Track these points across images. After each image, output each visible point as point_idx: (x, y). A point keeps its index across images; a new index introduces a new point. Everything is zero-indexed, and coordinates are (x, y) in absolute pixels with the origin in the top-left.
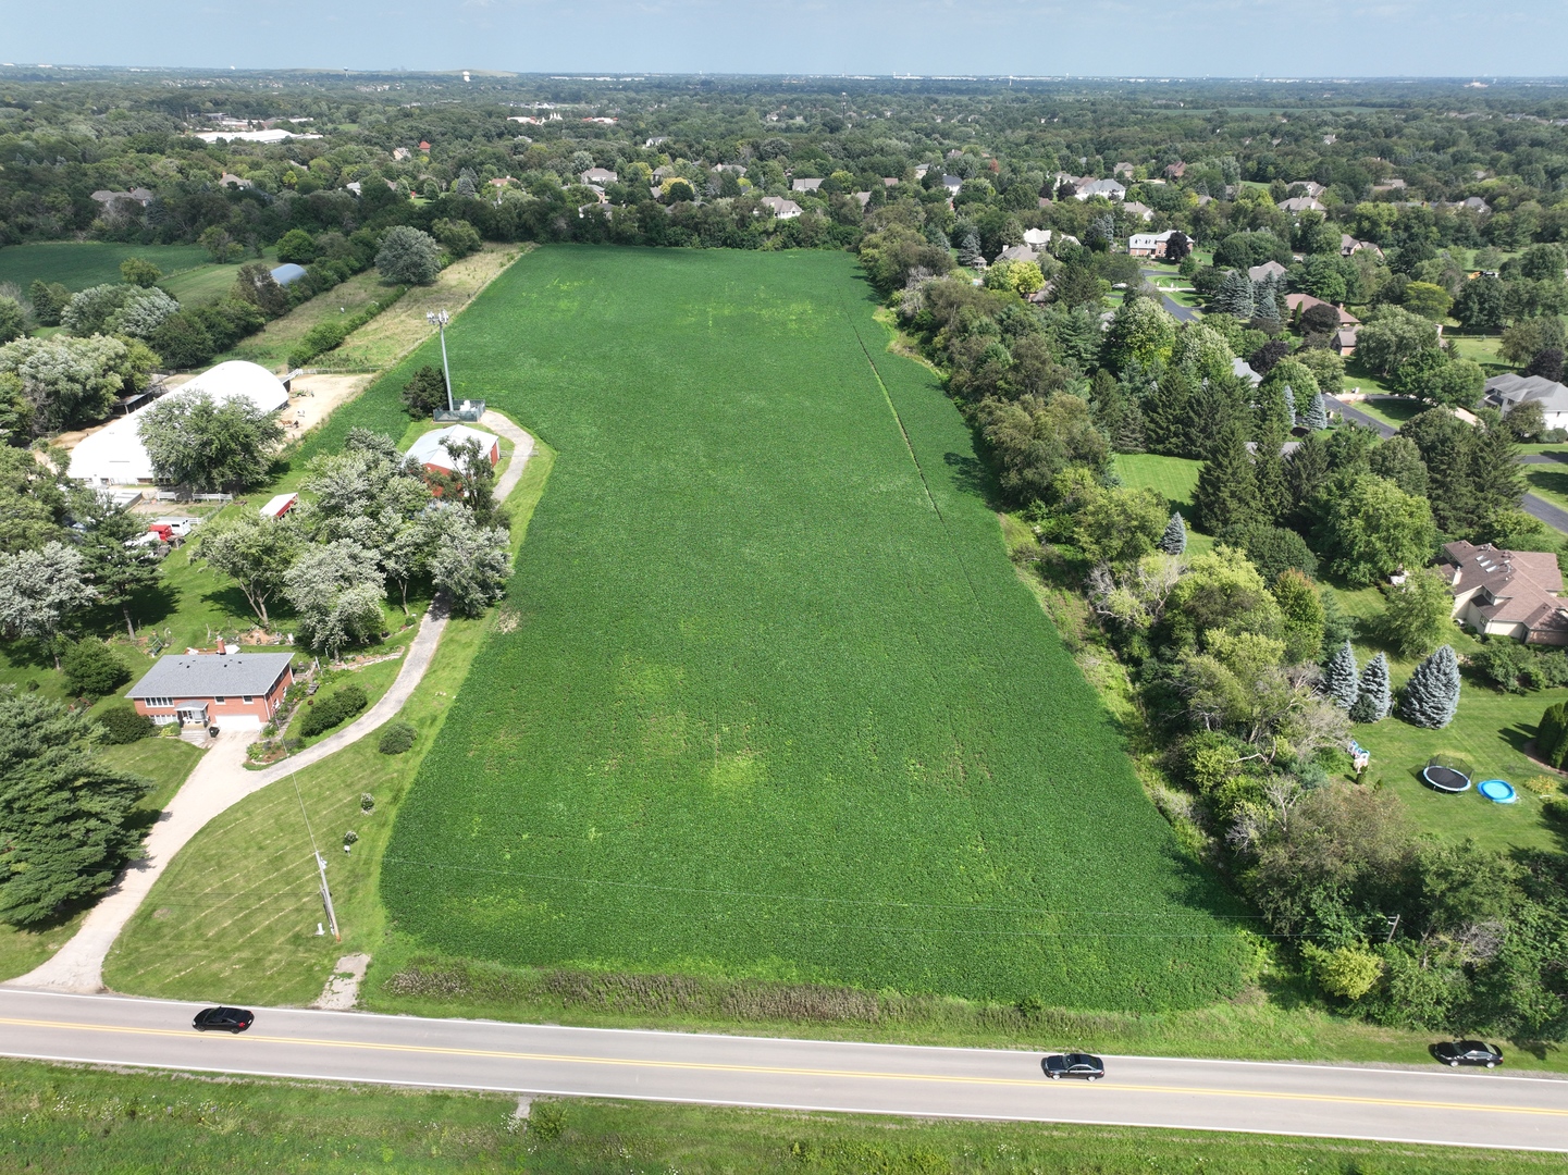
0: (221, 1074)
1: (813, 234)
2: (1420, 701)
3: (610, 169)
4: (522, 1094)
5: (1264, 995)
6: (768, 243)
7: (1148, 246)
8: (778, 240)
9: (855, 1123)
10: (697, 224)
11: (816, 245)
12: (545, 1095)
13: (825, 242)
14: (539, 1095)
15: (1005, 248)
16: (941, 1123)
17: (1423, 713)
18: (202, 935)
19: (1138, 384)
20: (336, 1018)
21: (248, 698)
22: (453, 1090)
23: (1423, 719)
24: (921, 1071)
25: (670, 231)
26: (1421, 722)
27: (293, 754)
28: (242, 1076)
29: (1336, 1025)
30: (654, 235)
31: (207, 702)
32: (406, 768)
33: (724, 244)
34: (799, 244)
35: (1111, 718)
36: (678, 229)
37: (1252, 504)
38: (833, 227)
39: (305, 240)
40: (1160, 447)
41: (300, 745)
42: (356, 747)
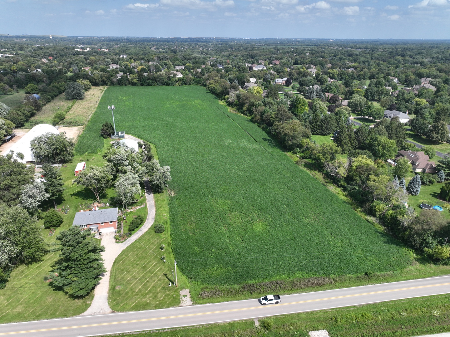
0: (165, 329)
1: (190, 81)
2: (413, 189)
3: (117, 64)
4: (254, 318)
5: (418, 263)
6: (177, 84)
7: (281, 82)
8: (180, 83)
9: (343, 310)
10: (156, 79)
11: (191, 84)
12: (260, 318)
13: (193, 83)
14: (259, 318)
15: (246, 83)
16: (363, 306)
17: (413, 192)
18: (134, 292)
20: (189, 308)
22: (235, 321)
23: (413, 193)
24: (351, 294)
25: (148, 81)
26: (413, 194)
27: (129, 237)
28: (172, 328)
30: (143, 82)
31: (98, 225)
32: (166, 236)
33: (164, 84)
34: (186, 84)
35: (344, 201)
36: (150, 81)
38: (195, 79)
39: (35, 87)
40: (315, 133)
41: (131, 234)
42: (148, 232)
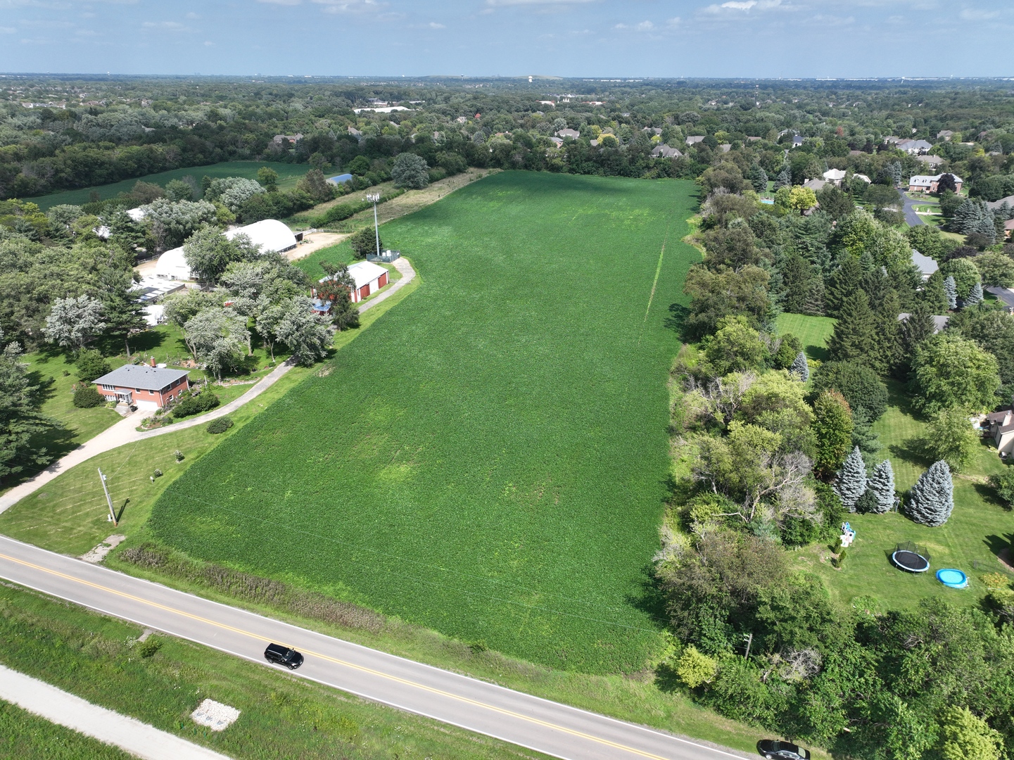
0: (11, 582)
1: (679, 169)
3: (576, 129)
4: (149, 628)
5: (653, 677)
6: (648, 174)
7: (925, 184)
8: (654, 172)
10: (603, 160)
11: (680, 176)
12: (160, 631)
13: (687, 175)
14: (157, 631)
15: (806, 181)
18: (54, 511)
19: (827, 267)
20: (85, 566)
21: (152, 391)
22: (115, 617)
23: (919, 516)
25: (584, 165)
27: (164, 426)
28: (20, 586)
29: (694, 710)
30: (574, 166)
31: (131, 391)
32: (216, 441)
33: (619, 174)
34: (669, 176)
36: (590, 164)
37: (871, 353)
38: (692, 165)
39: (364, 161)
40: (835, 313)
41: (170, 422)
42: (196, 428)
